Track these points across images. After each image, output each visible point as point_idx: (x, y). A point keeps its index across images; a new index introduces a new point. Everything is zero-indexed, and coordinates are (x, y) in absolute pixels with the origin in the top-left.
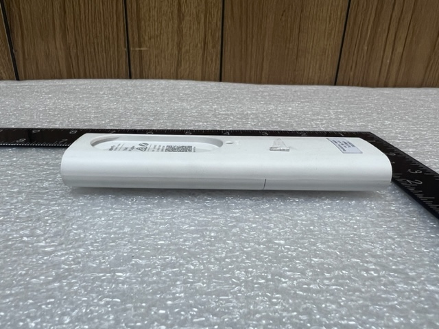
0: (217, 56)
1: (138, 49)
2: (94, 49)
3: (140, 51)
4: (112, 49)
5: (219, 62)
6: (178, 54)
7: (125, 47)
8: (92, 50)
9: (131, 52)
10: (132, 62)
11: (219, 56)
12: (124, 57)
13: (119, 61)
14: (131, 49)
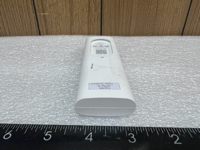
0: (98, 17)
1: (42, 14)
2: (13, 15)
3: (44, 15)
4: (25, 15)
5: (99, 21)
6: (71, 17)
7: (34, 13)
8: (12, 16)
9: (38, 16)
10: (39, 23)
11: (100, 17)
12: (34, 20)
13: (30, 23)
14: (38, 14)
